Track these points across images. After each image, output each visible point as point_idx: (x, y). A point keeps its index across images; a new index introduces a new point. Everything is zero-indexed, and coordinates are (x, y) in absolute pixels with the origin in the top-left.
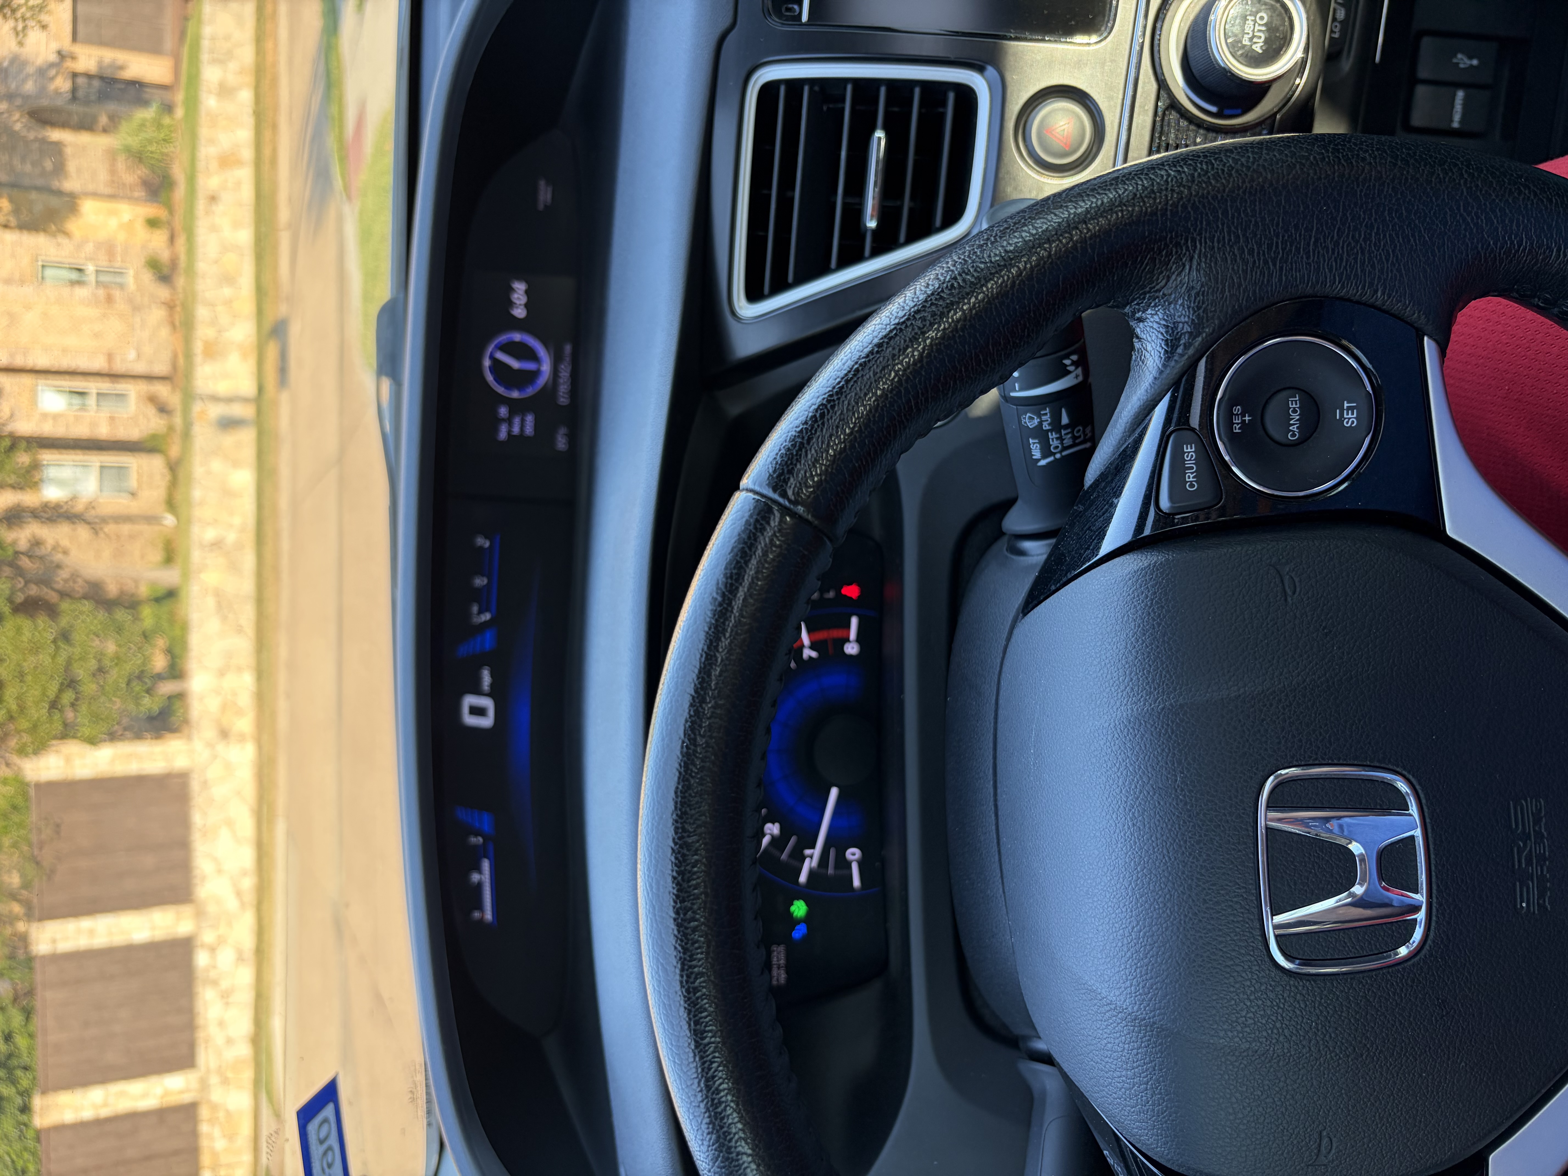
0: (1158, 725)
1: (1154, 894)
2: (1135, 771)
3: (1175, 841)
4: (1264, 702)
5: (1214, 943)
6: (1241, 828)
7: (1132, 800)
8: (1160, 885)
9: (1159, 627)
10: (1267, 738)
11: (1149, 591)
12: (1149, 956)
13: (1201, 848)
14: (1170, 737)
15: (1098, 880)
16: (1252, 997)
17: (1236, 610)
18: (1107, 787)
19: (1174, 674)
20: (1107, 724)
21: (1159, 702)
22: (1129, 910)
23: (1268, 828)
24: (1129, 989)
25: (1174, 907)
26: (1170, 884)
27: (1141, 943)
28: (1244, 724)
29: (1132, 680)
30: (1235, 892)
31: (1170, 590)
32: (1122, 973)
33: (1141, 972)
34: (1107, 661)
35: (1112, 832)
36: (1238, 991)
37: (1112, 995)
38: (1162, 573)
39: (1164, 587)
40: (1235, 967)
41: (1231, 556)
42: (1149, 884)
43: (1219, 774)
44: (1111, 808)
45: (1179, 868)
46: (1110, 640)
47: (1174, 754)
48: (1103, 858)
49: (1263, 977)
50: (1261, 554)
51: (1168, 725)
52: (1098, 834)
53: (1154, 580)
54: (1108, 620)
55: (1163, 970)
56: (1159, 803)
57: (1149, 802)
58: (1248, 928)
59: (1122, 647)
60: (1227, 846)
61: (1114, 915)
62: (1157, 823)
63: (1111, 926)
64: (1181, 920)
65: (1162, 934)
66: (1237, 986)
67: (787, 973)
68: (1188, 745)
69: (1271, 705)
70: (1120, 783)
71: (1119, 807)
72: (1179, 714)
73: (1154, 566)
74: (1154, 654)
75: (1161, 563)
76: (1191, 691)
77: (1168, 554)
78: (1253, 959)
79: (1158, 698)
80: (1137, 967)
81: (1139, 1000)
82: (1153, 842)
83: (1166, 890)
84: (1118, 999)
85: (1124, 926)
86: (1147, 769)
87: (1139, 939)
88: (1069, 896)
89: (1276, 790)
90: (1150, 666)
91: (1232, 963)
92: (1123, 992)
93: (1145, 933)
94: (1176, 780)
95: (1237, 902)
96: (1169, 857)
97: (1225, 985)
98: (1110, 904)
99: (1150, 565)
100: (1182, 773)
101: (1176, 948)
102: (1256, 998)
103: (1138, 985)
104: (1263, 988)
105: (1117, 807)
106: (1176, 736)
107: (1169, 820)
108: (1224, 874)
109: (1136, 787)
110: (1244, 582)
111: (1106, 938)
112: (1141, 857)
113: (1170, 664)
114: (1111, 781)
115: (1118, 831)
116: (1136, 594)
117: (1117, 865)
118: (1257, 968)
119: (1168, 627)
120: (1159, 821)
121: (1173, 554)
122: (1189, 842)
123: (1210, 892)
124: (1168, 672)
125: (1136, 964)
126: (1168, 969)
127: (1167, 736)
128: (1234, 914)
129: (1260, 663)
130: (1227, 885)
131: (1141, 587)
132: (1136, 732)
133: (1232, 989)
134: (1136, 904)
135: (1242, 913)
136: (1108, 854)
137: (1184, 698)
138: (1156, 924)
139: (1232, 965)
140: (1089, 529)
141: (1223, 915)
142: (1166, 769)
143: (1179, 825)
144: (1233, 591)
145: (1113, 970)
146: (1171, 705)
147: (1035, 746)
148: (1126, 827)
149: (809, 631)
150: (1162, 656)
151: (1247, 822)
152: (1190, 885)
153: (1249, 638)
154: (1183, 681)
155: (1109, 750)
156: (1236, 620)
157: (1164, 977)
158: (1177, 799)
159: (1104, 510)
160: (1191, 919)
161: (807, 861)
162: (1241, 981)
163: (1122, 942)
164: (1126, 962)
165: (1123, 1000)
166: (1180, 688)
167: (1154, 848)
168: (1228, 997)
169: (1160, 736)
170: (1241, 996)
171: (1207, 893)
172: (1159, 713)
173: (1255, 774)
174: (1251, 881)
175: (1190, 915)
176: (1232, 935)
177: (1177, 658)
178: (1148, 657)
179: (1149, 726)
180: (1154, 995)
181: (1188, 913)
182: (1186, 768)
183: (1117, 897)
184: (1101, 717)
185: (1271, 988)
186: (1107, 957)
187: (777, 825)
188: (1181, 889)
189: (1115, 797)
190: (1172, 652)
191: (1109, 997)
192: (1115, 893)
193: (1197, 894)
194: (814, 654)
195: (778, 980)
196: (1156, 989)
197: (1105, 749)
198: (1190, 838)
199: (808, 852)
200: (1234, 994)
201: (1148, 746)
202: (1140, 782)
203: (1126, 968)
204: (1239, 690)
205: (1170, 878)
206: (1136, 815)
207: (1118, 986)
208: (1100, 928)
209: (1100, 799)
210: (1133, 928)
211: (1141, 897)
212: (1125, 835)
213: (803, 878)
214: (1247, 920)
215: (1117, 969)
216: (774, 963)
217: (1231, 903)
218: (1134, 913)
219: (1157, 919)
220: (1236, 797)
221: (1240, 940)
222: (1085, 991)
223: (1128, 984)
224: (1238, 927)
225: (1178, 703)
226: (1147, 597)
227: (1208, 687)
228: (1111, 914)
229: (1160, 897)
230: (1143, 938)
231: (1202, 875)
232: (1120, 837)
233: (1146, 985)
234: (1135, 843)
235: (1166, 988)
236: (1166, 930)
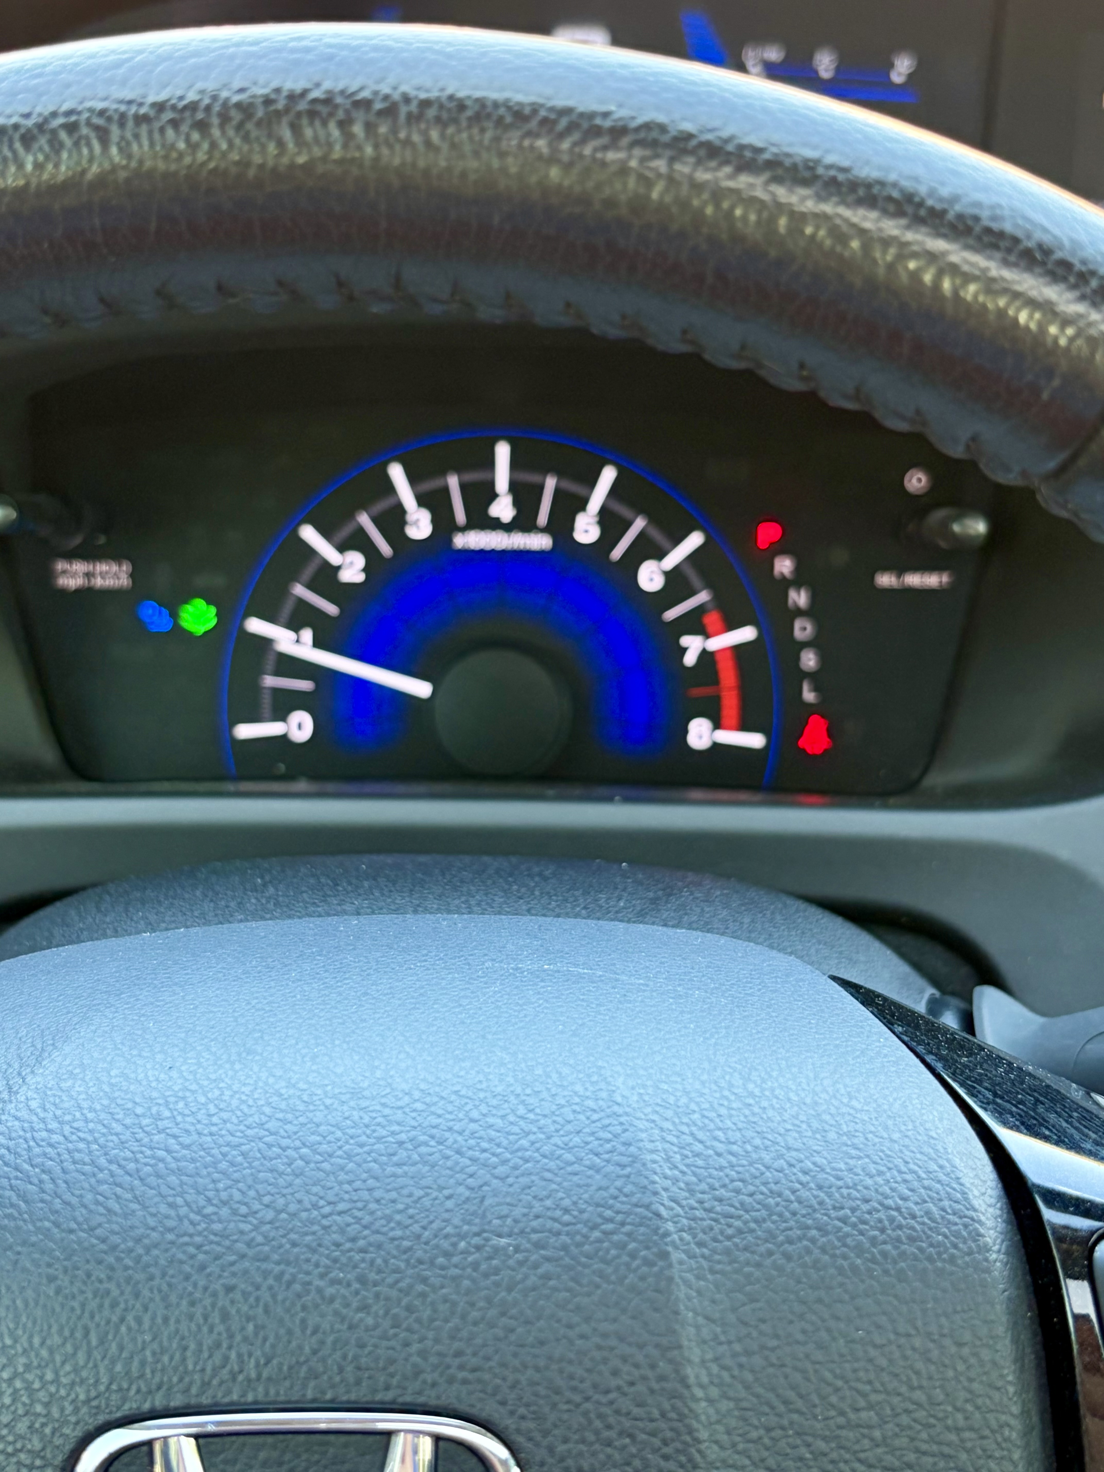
0: (623, 1203)
1: (250, 1181)
2: (518, 1150)
3: (366, 1227)
4: (673, 1440)
5: (138, 1306)
6: (392, 1375)
7: (455, 1142)
8: (269, 1193)
9: (839, 1219)
10: (591, 1444)
11: (917, 1203)
12: (114, 1167)
13: (349, 1285)
14: (595, 1227)
15: (279, 1072)
16: (18, 1384)
17: (880, 1392)
18: (482, 1095)
19: (736, 1245)
20: (619, 1099)
21: (672, 1209)
22: (214, 1129)
23: (388, 1434)
24: (42, 1126)
25: (220, 1221)
26: (270, 1215)
27: (142, 1152)
28: (625, 1394)
29: (719, 1155)
30: (250, 1355)
31: (921, 1250)
32: (78, 1115)
33: (79, 1151)
34: (756, 1110)
35: (383, 1100)
36: (33, 1354)
37: (30, 1094)
38: (957, 1235)
39: (928, 1237)
40: (85, 1347)
41: (998, 1389)
42: (271, 1171)
43: (512, 1331)
44: (435, 1099)
45: (306, 1234)
46: (803, 1117)
47: (558, 1234)
48: (326, 1082)
49: (62, 1410)
50: (1002, 1458)
51: (623, 1224)
52: (378, 1074)
53: (943, 1218)
54: (848, 1118)
55: (81, 1196)
56: (449, 1197)
57: (451, 1177)
58: (170, 1380)
59: (791, 1142)
60: (353, 1342)
61: (203, 1100)
62: (405, 1192)
63: (180, 1094)
64: (191, 1236)
65: (160, 1194)
66: (44, 1353)
67: (78, 591)
68: (579, 1263)
69: (666, 1458)
70: (491, 1120)
71: (439, 1116)
72: (647, 1248)
73: (972, 1219)
74: (777, 1204)
75: (980, 1235)
76: (698, 1278)
77: (999, 1251)
78: (102, 1388)
79: (682, 1207)
80: (88, 1143)
81: (17, 1145)
82: (364, 1181)
83: (256, 1206)
84: (21, 1106)
85: (179, 1119)
86: (523, 1175)
87: (151, 1148)
88: (241, 1021)
89: (475, 1460)
90: (751, 1195)
91: (94, 1342)
92: (36, 1114)
93: (162, 1160)
94: (500, 1236)
95: (226, 1359)
96: (330, 1214)
97: (45, 1327)
98: (228, 1093)
99: (975, 1210)
100: (517, 1249)
101: (129, 1223)
102: (16, 1391)
103: (51, 1145)
104: (39, 1408)
105: (440, 1112)
106: (599, 1241)
107: (411, 1217)
108: (290, 1332)
109: (484, 1151)
110: (941, 1415)
111: (154, 1084)
112: (331, 1156)
113: (757, 1238)
114: (494, 1102)
115: (387, 1111)
116: (908, 1177)
117: (311, 1107)
118: (82, 1397)
119: (839, 1239)
120: (410, 1195)
121: (1001, 1261)
122: (363, 1260)
123: (252, 1300)
124: (740, 1232)
125: (96, 1141)
126: (85, 1206)
127: (599, 1220)
128: (201, 1351)
129: (760, 1438)
130: (265, 1339)
131: (925, 1188)
132: (606, 1156)
133: (36, 1341)
134: (228, 1145)
135: (203, 1370)
136: (337, 1091)
137: (681, 1263)
138: (182, 1184)
139: (89, 1343)
140: (1037, 1100)
141: (199, 1327)
142: (525, 1215)
143: (402, 1238)
144: (921, 1387)
145: (83, 1096)
146: (667, 1234)
147: (559, 971)
148: (396, 1128)
149: (738, 650)
150: (774, 1222)
151: (405, 1388)
152: (266, 1259)
153: (815, 1417)
154: (719, 1262)
155: (563, 1102)
156: (858, 1391)
157: (68, 1197)
158: (458, 1235)
159: (1086, 1131)
160: (192, 1257)
161: (291, 635)
162: (53, 1360)
163: (144, 1115)
164: (100, 1122)
165: (19, 1114)
166: (703, 1256)
167: (350, 1183)
168: (20, 1332)
169: (598, 1205)
170: (22, 1360)
171: (250, 1294)
172: (647, 1207)
173: (512, 1413)
174: (272, 1392)
175: (201, 1257)
176: (155, 1346)
177: (770, 1253)
178: (771, 1192)
179: (619, 1183)
180: (28, 1177)
181: (206, 1253)
182: (526, 1260)
183: (244, 1107)
184: (633, 1088)
185: (37, 1425)
186: (112, 1085)
187: (360, 578)
188: (260, 1239)
189: (460, 1109)
190: (782, 1244)
191: (25, 1088)
192: (251, 1102)
193: (246, 1272)
194: (690, 659)
195: (64, 572)
196: (41, 1181)
197: (566, 1093)
198: (372, 1262)
199: (307, 635)
200: (26, 1345)
201: (575, 1179)
202: (494, 1159)
203: (86, 1121)
204: (702, 1386)
205: (284, 1216)
206: (423, 1149)
207: (48, 1106)
208: (174, 1074)
209: (455, 1080)
210: (175, 1137)
211: (243, 1154)
212: (379, 1124)
213: (256, 626)
214: (187, 1380)
215: (85, 1105)
216: (98, 564)
217: (225, 1345)
218: (209, 1139)
219: (195, 1186)
220: (461, 1367)
221: (143, 1363)
222: (39, 1046)
223: (54, 1125)
224: (171, 1359)
225: (670, 1249)
226: (905, 1199)
227: (707, 1318)
228: (205, 1094)
229: (243, 1193)
230: (153, 1157)
231: (289, 1284)
232: (374, 1115)
233: (51, 1159)
234: (361, 1146)
235: (42, 1201)
236: (171, 1205)
